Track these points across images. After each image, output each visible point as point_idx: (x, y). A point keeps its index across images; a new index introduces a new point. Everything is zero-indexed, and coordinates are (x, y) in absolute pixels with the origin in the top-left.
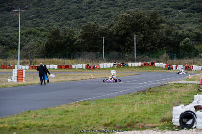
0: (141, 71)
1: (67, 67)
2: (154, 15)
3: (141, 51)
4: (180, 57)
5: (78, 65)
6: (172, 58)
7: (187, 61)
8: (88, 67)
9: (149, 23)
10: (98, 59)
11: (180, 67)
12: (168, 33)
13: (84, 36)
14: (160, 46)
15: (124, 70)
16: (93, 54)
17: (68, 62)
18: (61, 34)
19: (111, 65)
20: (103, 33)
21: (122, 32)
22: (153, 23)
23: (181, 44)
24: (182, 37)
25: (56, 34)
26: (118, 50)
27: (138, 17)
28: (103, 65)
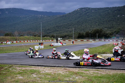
1: (83, 41)
2: (101, 29)
3: (98, 37)
4: (107, 39)
5: (85, 40)
6: (105, 39)
7: (109, 39)
8: (87, 41)
12: (104, 33)
13: (86, 34)
14: (102, 36)
16: (88, 38)
17: (83, 40)
18: (81, 34)
19: (92, 40)
20: (90, 33)
21: (94, 33)
22: (101, 31)
23: (107, 36)
24: (107, 34)
25: (80, 34)
26: (93, 37)
27: (98, 30)
28: (90, 40)
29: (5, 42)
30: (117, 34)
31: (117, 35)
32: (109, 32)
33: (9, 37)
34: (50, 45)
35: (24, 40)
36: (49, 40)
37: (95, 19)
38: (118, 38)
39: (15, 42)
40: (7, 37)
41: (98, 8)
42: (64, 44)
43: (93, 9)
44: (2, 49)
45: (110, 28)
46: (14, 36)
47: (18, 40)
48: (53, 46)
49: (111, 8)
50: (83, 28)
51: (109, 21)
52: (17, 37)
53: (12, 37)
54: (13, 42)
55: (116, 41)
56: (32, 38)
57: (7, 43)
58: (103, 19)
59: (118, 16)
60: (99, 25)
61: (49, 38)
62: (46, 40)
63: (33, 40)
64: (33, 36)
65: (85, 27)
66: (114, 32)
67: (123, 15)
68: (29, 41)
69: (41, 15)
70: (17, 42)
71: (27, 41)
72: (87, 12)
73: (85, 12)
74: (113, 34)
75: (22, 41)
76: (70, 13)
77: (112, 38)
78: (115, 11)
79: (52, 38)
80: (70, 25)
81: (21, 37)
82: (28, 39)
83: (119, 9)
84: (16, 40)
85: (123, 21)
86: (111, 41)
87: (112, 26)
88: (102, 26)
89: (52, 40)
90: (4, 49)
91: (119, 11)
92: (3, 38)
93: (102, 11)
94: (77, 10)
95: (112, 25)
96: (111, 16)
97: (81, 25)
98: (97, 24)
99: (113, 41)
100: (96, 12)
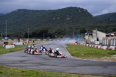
30: (59, 34)
37: (33, 20)
41: (35, 11)
43: (30, 11)
49: (46, 10)
50: (22, 28)
51: (46, 23)
58: (41, 21)
59: (54, 18)
60: (37, 26)
65: (24, 27)
67: (58, 18)
72: (25, 13)
73: (23, 13)
76: (8, 14)
80: (9, 25)
83: (54, 12)
85: (59, 23)
91: (54, 14)
93: (39, 13)
94: (15, 11)
95: (49, 26)
96: (47, 18)
97: (20, 26)
98: (35, 25)
99: (60, 41)
100: (33, 13)
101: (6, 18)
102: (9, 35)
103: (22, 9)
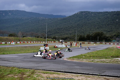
0: (100, 44)
1: (84, 43)
3: (99, 40)
4: (108, 42)
5: (86, 43)
6: (106, 42)
7: (109, 42)
8: (88, 43)
9: (101, 34)
10: (90, 41)
11: (108, 44)
12: (105, 36)
13: (87, 37)
14: (103, 39)
15: (96, 44)
16: (89, 41)
17: (84, 42)
18: (82, 36)
19: (93, 43)
20: (91, 36)
21: (95, 36)
23: (108, 39)
24: (108, 37)
26: (94, 40)
27: (99, 33)
28: (91, 43)
29: (9, 43)
30: (117, 37)
31: (117, 39)
32: (109, 35)
33: (13, 37)
34: (54, 47)
35: (27, 41)
36: (51, 42)
37: (95, 22)
38: (118, 41)
39: (19, 42)
40: (11, 38)
41: (98, 12)
42: (67, 46)
43: (92, 13)
44: (7, 49)
45: (109, 32)
46: (17, 37)
47: (22, 41)
48: (57, 47)
49: (110, 12)
50: (82, 31)
51: (108, 25)
52: (21, 38)
53: (16, 38)
54: (16, 43)
55: (117, 44)
56: (34, 39)
57: (11, 43)
58: (103, 23)
59: (117, 20)
60: (98, 28)
61: (51, 39)
62: (49, 42)
63: (36, 41)
64: (35, 37)
65: (85, 30)
66: (114, 36)
68: (32, 42)
69: (42, 18)
70: (20, 43)
71: (31, 42)
73: (85, 15)
74: (113, 37)
75: (25, 42)
76: (70, 16)
77: (113, 42)
78: (114, 15)
79: (54, 40)
80: (71, 28)
81: (24, 38)
82: (31, 40)
83: (118, 13)
84: (19, 41)
86: (111, 44)
87: (111, 29)
88: (102, 30)
89: (54, 42)
90: (10, 49)
91: (118, 15)
92: (7, 39)
93: (101, 15)
94: (78, 13)
96: (110, 20)
97: (81, 28)
98: (96, 27)
99: (114, 44)
100: (95, 15)
101: (68, 21)
102: (67, 38)
103: (85, 12)
